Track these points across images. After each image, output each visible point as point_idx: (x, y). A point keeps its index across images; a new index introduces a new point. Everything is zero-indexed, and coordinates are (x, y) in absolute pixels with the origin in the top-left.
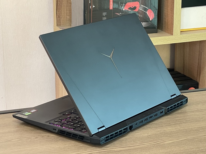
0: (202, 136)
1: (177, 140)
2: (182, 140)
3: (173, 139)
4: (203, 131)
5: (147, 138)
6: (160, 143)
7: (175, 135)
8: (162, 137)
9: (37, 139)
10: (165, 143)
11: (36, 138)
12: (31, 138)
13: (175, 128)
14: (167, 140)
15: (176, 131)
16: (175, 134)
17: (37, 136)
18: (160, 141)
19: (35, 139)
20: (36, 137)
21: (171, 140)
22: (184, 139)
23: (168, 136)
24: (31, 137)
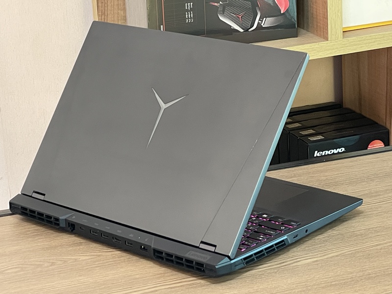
1: (324, 256)
2: (333, 256)
3: (314, 255)
4: (374, 237)
6: (290, 264)
7: (320, 247)
9: (53, 267)
12: (42, 265)
17: (54, 261)
19: (51, 267)
22: (336, 254)
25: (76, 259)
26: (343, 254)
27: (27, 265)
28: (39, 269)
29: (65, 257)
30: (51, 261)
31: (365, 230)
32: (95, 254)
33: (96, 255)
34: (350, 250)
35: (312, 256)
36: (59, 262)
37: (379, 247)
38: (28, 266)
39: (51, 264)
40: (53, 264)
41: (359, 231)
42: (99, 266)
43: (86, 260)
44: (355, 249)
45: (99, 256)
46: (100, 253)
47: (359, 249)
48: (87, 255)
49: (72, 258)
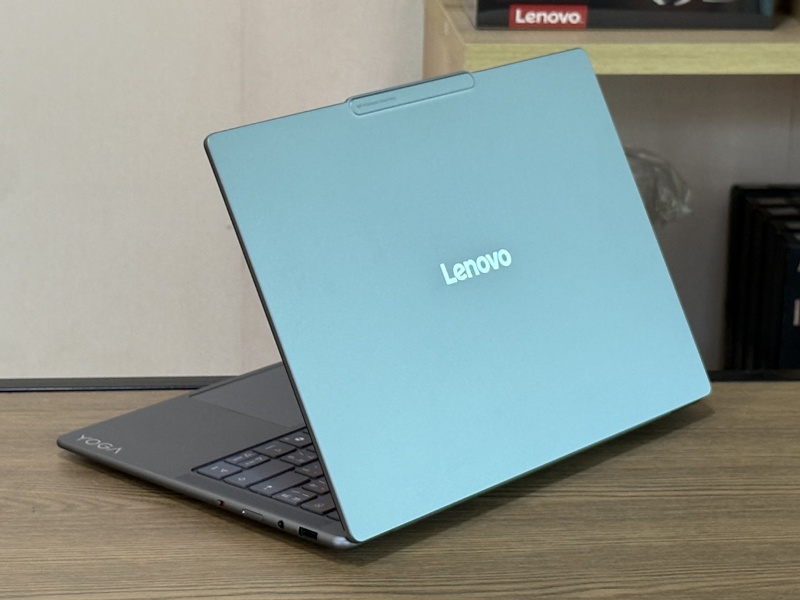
0: (770, 584)
1: (649, 586)
2: (668, 592)
3: (628, 582)
4: (786, 562)
5: (521, 563)
6: (563, 592)
7: (652, 565)
8: (587, 568)
9: (66, 515)
10: (584, 595)
11: (65, 510)
12: (46, 507)
13: (672, 534)
14: (602, 585)
15: (671, 546)
16: (654, 562)
17: (77, 503)
18: (569, 585)
19: (59, 515)
20: (70, 506)
21: (619, 585)
22: (677, 587)
23: (621, 564)
24: (47, 502)
25: (123, 505)
26: (694, 589)
27: (16, 501)
28: (36, 514)
31: (771, 543)
34: (714, 583)
35: (624, 582)
36: (84, 507)
37: (783, 588)
38: (16, 504)
40: (69, 508)
41: (759, 544)
42: (158, 529)
44: (728, 583)
47: (734, 585)
49: (118, 501)
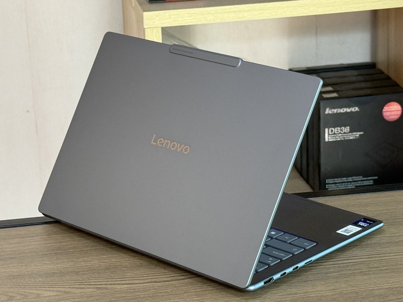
29: (28, 291)
30: (11, 294)
32: (63, 290)
33: (64, 292)
36: (18, 297)
39: (8, 297)
43: (50, 296)
45: (66, 293)
46: (69, 289)
48: (53, 291)
